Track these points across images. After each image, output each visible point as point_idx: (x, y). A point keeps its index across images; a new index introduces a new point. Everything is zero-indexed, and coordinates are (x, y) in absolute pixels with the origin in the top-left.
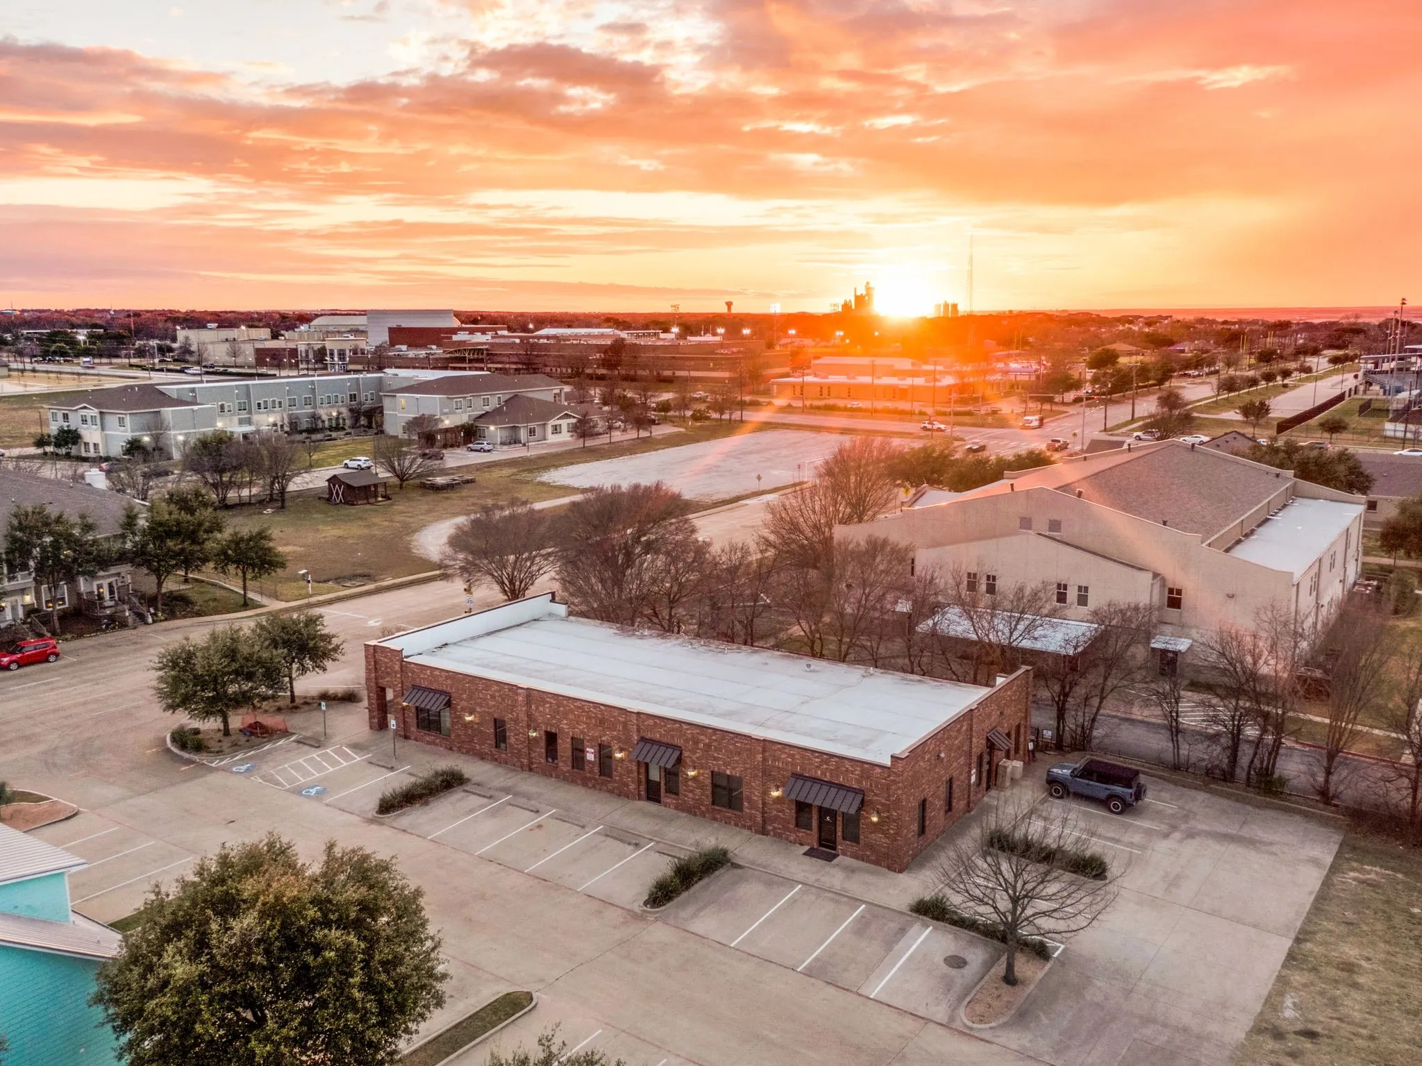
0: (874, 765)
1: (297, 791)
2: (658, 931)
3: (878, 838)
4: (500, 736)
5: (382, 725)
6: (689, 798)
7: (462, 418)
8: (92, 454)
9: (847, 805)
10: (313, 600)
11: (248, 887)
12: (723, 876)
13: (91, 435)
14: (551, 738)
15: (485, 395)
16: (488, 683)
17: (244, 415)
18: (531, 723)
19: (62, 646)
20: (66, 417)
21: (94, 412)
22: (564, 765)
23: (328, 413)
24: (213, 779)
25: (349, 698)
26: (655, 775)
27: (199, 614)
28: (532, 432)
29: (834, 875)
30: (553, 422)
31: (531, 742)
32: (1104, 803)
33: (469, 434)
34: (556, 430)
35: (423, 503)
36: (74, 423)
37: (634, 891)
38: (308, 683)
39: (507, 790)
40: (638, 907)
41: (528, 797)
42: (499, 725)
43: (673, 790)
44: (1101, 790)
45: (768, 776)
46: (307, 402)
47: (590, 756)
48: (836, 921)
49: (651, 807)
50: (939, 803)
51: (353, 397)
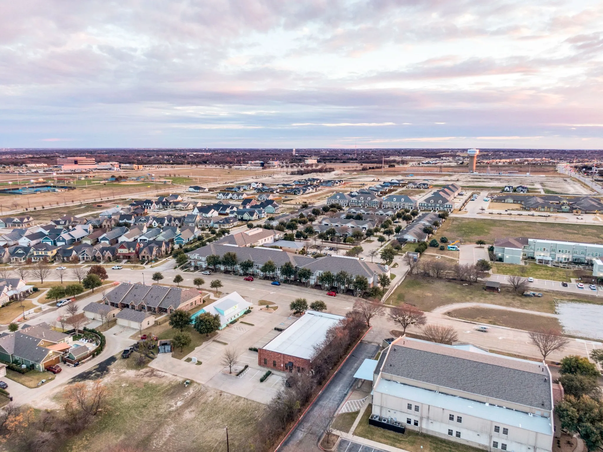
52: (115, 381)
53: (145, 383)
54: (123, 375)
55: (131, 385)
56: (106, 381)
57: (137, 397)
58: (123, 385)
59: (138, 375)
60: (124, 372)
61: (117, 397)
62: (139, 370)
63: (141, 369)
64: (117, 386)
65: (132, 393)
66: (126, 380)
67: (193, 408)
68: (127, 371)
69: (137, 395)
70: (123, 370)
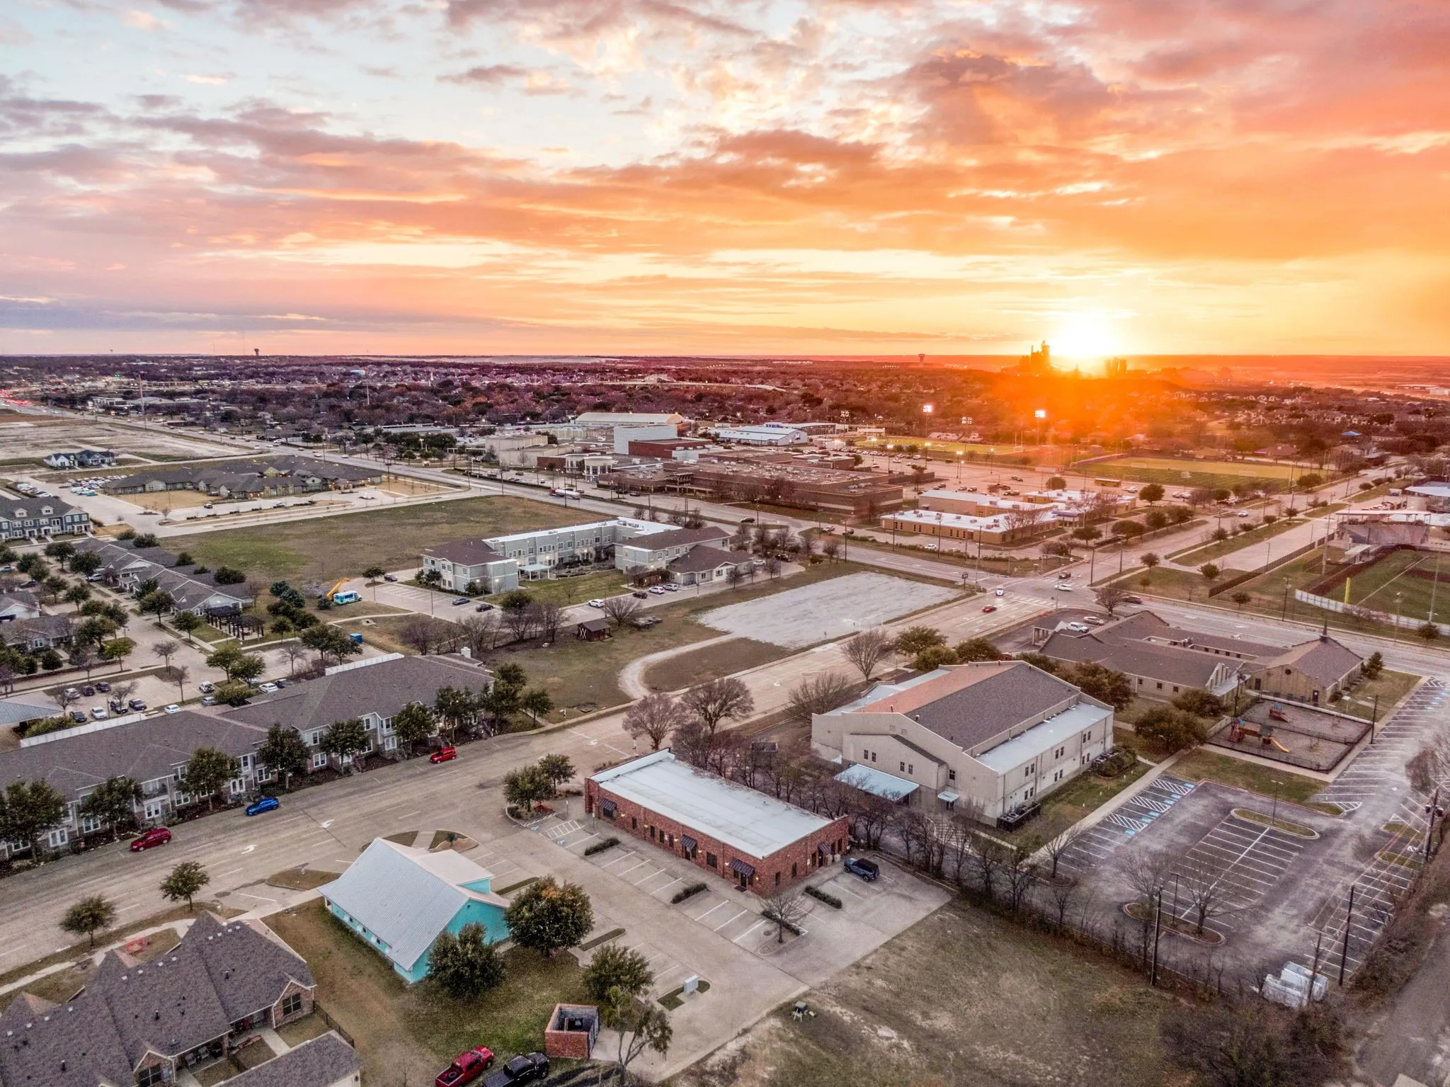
0: (756, 859)
1: (556, 842)
2: (673, 913)
3: (759, 886)
4: (634, 826)
5: (590, 811)
6: (699, 861)
7: (662, 564)
8: (447, 587)
9: (749, 872)
10: (567, 722)
11: (544, 893)
12: (701, 894)
13: (447, 576)
14: (652, 828)
15: (677, 547)
16: (631, 803)
17: (532, 556)
18: (646, 821)
19: (457, 749)
20: (433, 562)
21: (449, 563)
22: (658, 841)
23: (581, 551)
24: (525, 833)
25: (578, 794)
26: (688, 850)
27: (514, 731)
28: (703, 576)
29: (741, 898)
30: (718, 569)
31: (645, 830)
32: (863, 876)
33: (664, 577)
34: (719, 573)
35: (630, 640)
36: (437, 567)
37: (668, 898)
38: (562, 786)
39: (634, 849)
40: (668, 903)
41: (641, 852)
42: (634, 820)
43: (694, 856)
44: (862, 871)
45: (726, 858)
46: (570, 544)
47: (666, 838)
48: (734, 915)
49: (686, 862)
50: (789, 873)
51: (597, 540)
67: (912, 1013)
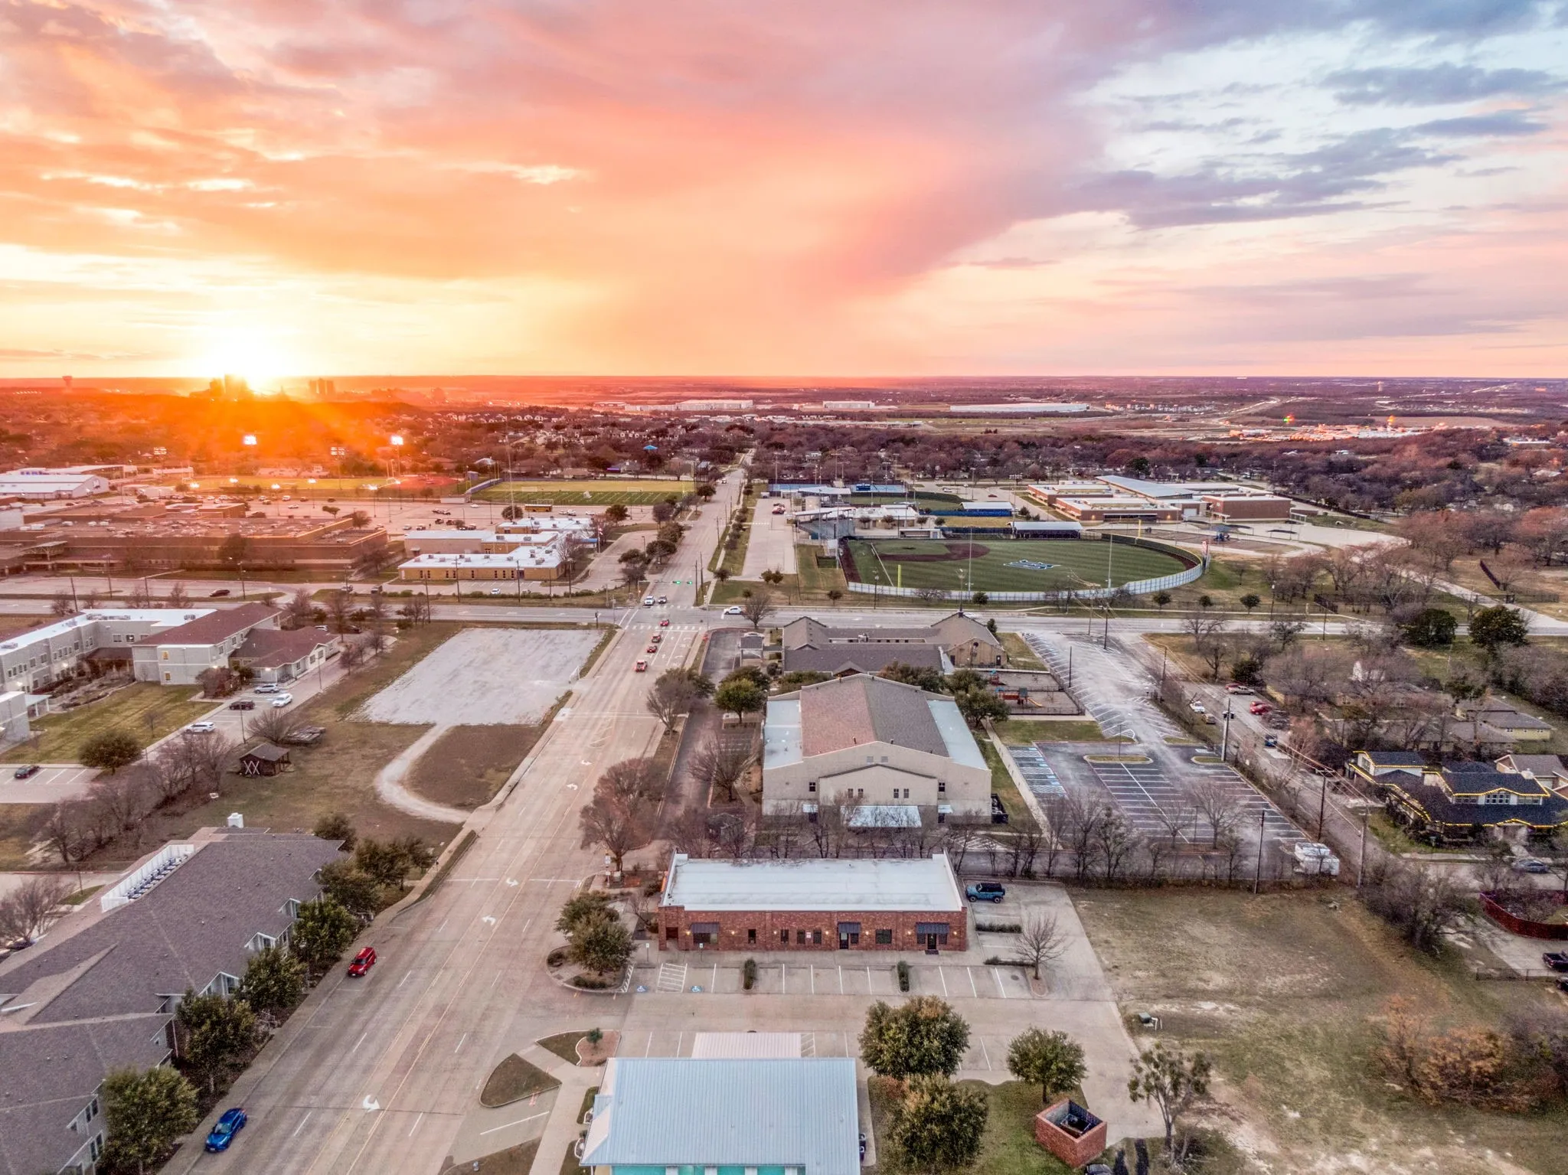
0: (953, 912)
1: (688, 991)
3: (955, 940)
4: (752, 939)
6: (864, 944)
7: (224, 661)
9: (940, 931)
12: (912, 972)
14: (783, 933)
15: (233, 636)
16: (745, 913)
18: (773, 927)
22: (796, 944)
26: (845, 938)
29: (945, 959)
30: (312, 654)
31: (774, 938)
32: (993, 900)
33: (248, 677)
34: (312, 659)
37: (892, 989)
39: (778, 963)
40: (900, 993)
41: (791, 963)
42: (752, 932)
43: (856, 943)
45: (905, 925)
47: (809, 935)
48: (965, 975)
49: (846, 951)
52: (1308, 1142)
53: (1238, 1083)
54: (1270, 1146)
55: (1275, 1104)
56: (1333, 1159)
57: (1288, 1064)
58: (1297, 1115)
59: (1233, 1119)
60: (1260, 1155)
61: (1333, 1095)
62: (1215, 1132)
63: (1207, 1131)
64: (1313, 1123)
65: (1292, 1080)
66: (1276, 1127)
67: (1192, 983)
68: (1250, 1151)
69: (1284, 1070)
70: (1259, 1163)
